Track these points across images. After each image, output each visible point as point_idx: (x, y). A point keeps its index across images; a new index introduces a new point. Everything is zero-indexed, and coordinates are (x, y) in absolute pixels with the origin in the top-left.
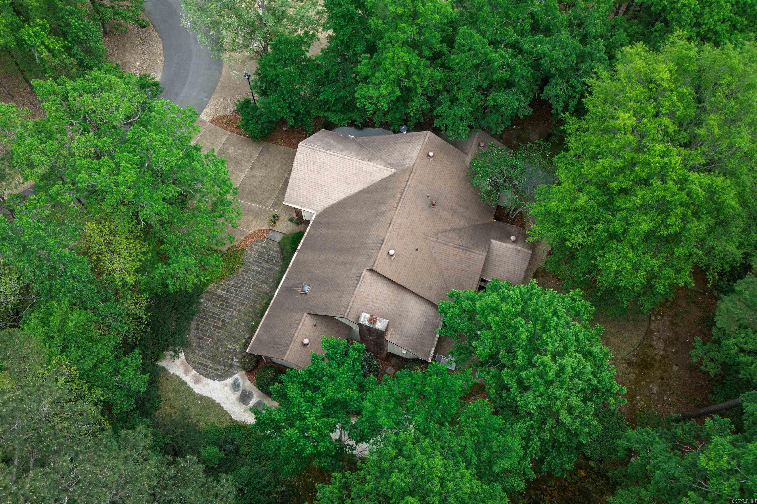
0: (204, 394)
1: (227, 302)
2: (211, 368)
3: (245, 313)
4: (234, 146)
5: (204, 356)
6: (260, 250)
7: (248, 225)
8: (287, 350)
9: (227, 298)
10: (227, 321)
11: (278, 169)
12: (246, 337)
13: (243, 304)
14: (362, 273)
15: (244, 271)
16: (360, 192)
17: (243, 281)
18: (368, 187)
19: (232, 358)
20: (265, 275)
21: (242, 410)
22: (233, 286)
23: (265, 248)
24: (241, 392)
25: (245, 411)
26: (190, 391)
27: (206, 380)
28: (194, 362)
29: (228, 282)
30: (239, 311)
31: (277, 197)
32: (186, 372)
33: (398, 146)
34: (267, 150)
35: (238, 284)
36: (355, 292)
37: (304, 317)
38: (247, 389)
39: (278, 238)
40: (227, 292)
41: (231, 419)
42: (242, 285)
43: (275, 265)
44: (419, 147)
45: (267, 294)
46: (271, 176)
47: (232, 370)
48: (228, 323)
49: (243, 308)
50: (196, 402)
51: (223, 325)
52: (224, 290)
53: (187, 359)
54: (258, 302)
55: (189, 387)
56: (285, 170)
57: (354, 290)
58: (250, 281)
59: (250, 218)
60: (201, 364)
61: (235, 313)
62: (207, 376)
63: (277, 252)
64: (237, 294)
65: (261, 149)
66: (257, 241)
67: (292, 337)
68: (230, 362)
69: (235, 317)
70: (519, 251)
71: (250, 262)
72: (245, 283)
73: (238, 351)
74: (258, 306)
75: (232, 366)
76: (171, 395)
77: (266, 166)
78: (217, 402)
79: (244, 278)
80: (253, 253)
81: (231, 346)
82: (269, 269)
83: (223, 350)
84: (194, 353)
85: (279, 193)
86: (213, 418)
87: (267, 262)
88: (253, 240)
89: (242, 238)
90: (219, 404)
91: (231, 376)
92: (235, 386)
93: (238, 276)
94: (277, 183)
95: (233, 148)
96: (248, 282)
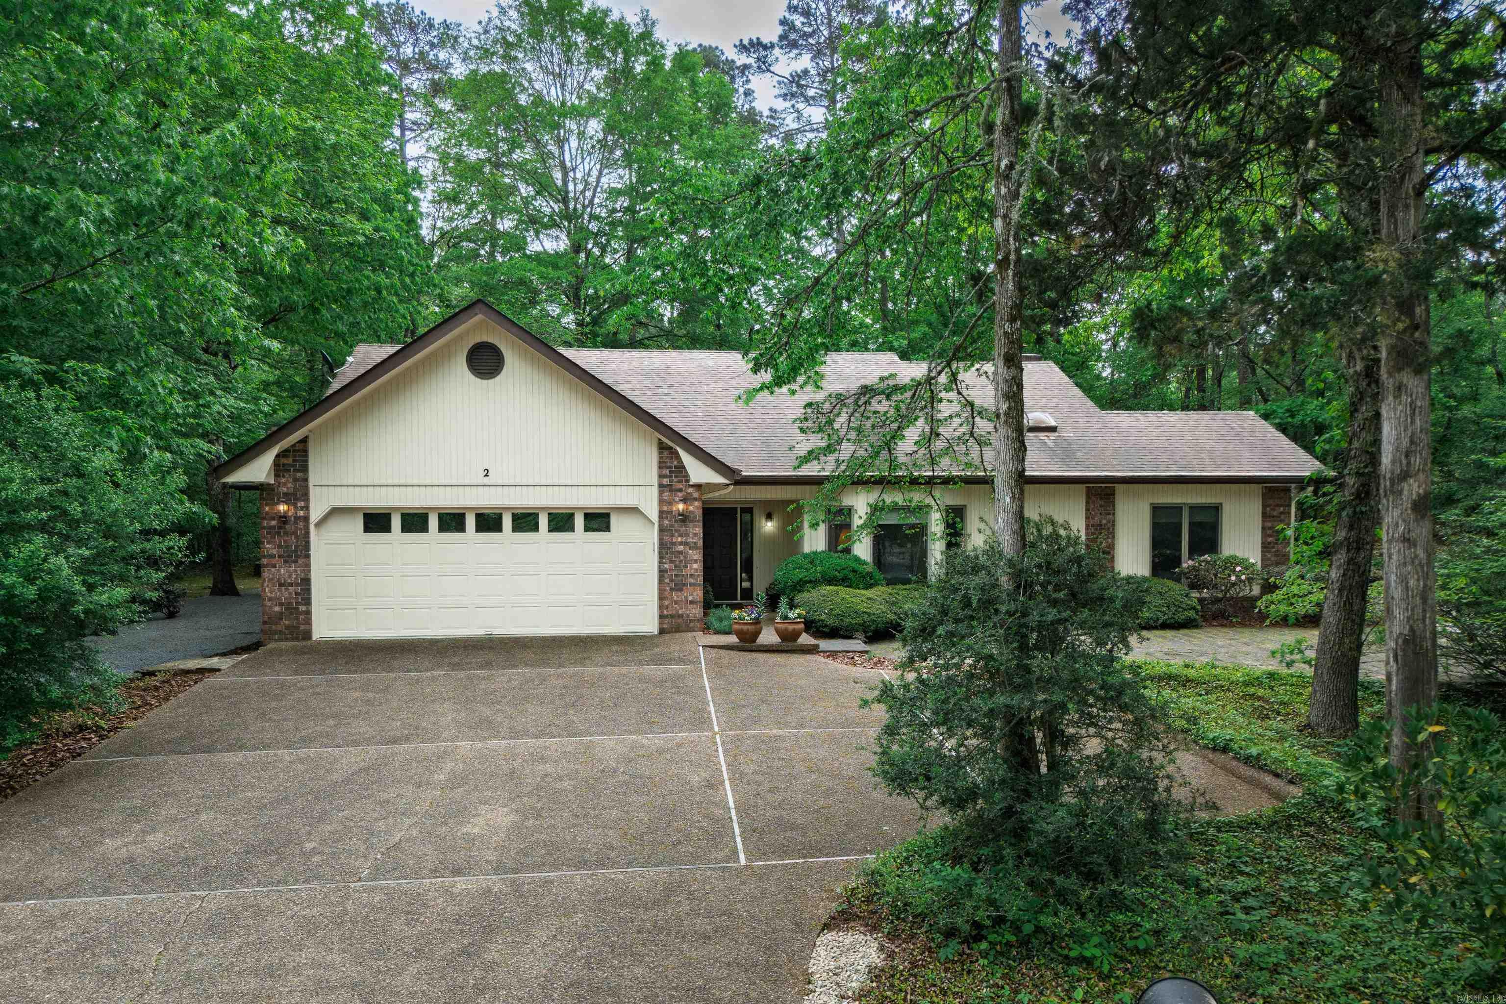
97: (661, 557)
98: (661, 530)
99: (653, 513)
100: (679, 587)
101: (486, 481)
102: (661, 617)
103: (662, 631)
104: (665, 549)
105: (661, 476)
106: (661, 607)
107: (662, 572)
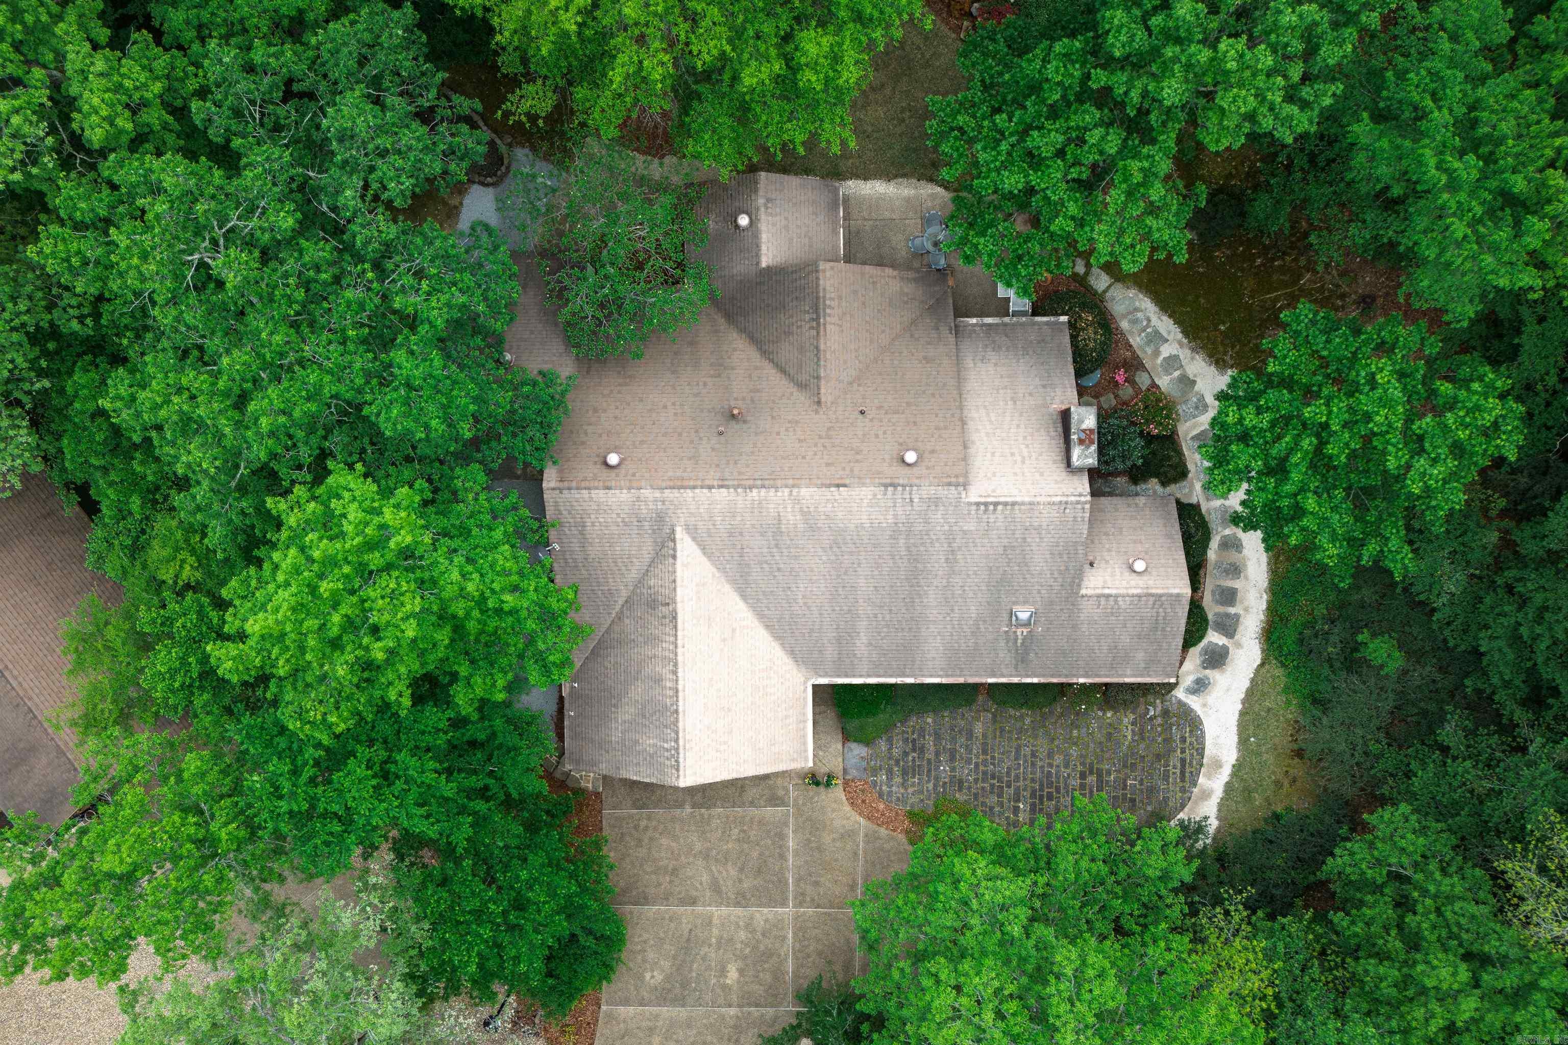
0: (1235, 739)
1: (1041, 790)
2: (1183, 752)
3: (1053, 740)
4: (641, 978)
5: (1166, 777)
6: (898, 780)
7: (849, 835)
8: (1171, 595)
9: (1033, 794)
10: (1080, 768)
11: (675, 838)
12: (1100, 713)
13: (1033, 755)
14: (978, 504)
15: (960, 789)
16: (744, 597)
17: (983, 781)
18: (733, 582)
19: (1151, 719)
20: (953, 740)
21: (1241, 651)
22: (1000, 795)
23: (890, 773)
24: (1208, 672)
25: (1239, 645)
26: (1238, 768)
27: (1210, 749)
28: (1183, 790)
29: (997, 809)
30: (1050, 755)
31: (752, 804)
32: (1206, 795)
33: (594, 552)
34: (624, 891)
35: (992, 786)
36: (1027, 499)
37: (1090, 592)
38: (1198, 662)
39: (858, 751)
40: (1018, 801)
41: (1262, 665)
42: (993, 777)
43: (922, 730)
44: (599, 495)
45: (994, 716)
46: (698, 846)
47: (1174, 708)
48: (1083, 764)
49: (1042, 752)
50: (1253, 747)
51: (1091, 773)
52: (1016, 810)
53: (1183, 806)
54: (1019, 725)
55: (1234, 775)
56: (673, 819)
57: (1023, 504)
58: (977, 765)
59: (827, 839)
60: (1183, 773)
61: (1058, 759)
62: (1201, 752)
63: (890, 741)
64: (1017, 777)
65: (628, 908)
66: (881, 795)
67: (1139, 596)
68: (1159, 720)
69: (1067, 755)
70: (768, 200)
71: (935, 786)
72: (985, 773)
73: (1132, 717)
74: (1028, 721)
75: (1166, 713)
76: (1258, 800)
77: (675, 872)
78: (1240, 706)
79: (976, 780)
80: (910, 790)
81: (1129, 733)
82: (938, 737)
83: (1142, 746)
84: (1166, 800)
85: (742, 805)
86: (1274, 701)
87: (922, 750)
88: (881, 806)
89: (883, 831)
90: (1244, 702)
91: (1185, 705)
92: (1200, 686)
93: (976, 796)
94: (715, 822)
95: (648, 976)
96: (981, 768)
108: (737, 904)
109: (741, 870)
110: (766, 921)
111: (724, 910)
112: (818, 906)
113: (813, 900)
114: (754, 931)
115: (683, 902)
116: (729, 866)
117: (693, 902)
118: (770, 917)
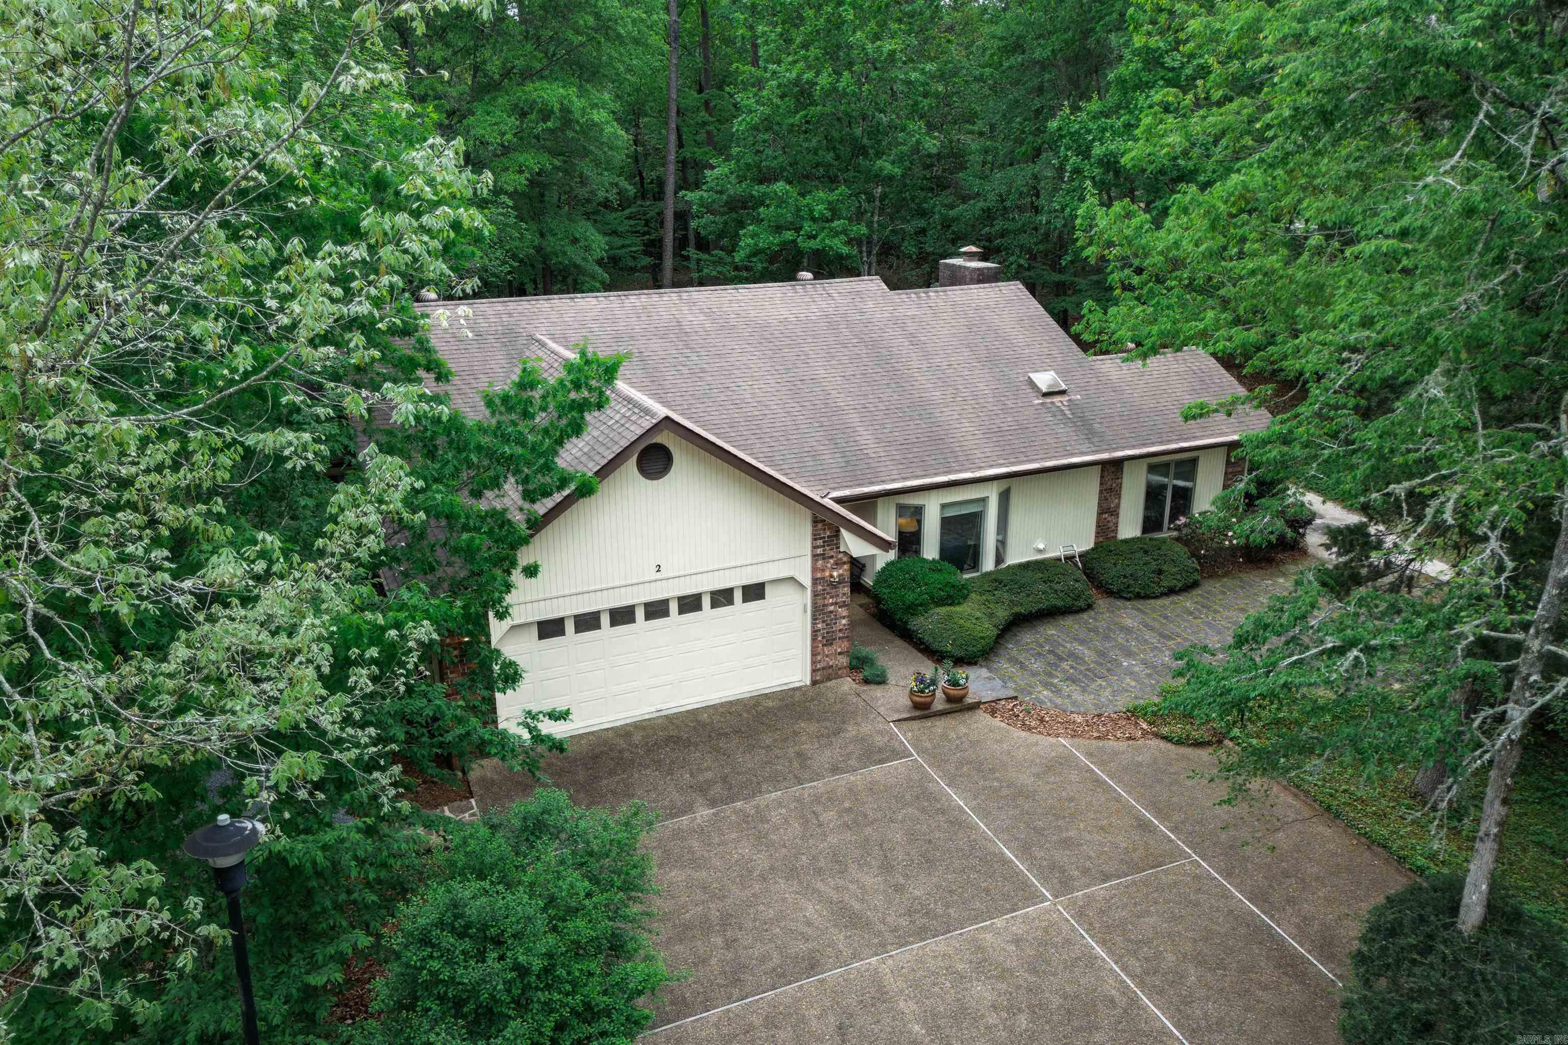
77: (728, 921)
97: (814, 618)
98: (815, 595)
99: (807, 581)
100: (829, 643)
101: (659, 576)
102: (814, 671)
103: (814, 683)
104: (818, 612)
105: (814, 547)
106: (813, 663)
107: (815, 632)
108: (922, 933)
109: (887, 868)
110: (1017, 941)
111: (903, 955)
112: (1106, 878)
113: (1085, 871)
114: (1004, 974)
115: (781, 977)
116: (854, 871)
117: (813, 966)
118: (1018, 929)
